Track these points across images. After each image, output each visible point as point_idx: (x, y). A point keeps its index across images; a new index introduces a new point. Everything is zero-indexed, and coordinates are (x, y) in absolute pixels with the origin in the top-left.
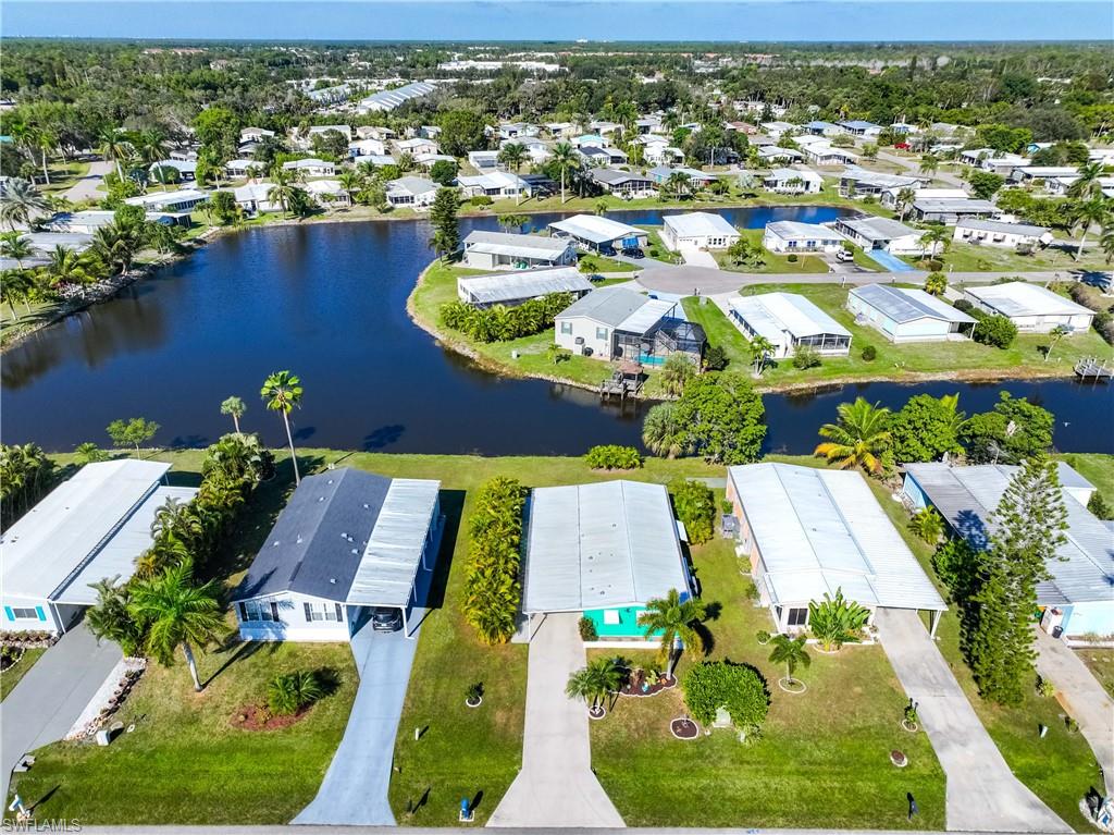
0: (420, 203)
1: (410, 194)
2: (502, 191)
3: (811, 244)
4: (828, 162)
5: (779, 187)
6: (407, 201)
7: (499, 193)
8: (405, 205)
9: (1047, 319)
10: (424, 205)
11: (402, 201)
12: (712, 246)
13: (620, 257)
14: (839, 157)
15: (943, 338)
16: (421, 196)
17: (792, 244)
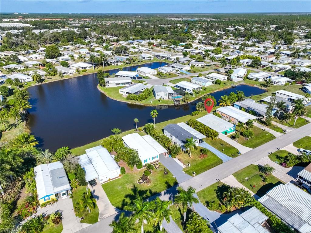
0: (69, 73)
1: (66, 71)
2: (87, 67)
3: (170, 71)
4: (145, 51)
5: (145, 59)
6: (66, 73)
7: (86, 68)
8: (66, 74)
9: (222, 79)
10: (70, 74)
11: (65, 74)
12: (153, 74)
13: (137, 79)
14: (148, 50)
15: (211, 85)
16: (69, 71)
17: (167, 71)
